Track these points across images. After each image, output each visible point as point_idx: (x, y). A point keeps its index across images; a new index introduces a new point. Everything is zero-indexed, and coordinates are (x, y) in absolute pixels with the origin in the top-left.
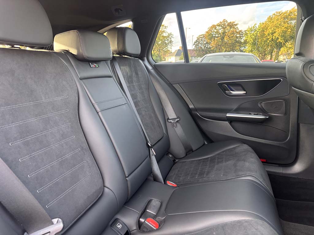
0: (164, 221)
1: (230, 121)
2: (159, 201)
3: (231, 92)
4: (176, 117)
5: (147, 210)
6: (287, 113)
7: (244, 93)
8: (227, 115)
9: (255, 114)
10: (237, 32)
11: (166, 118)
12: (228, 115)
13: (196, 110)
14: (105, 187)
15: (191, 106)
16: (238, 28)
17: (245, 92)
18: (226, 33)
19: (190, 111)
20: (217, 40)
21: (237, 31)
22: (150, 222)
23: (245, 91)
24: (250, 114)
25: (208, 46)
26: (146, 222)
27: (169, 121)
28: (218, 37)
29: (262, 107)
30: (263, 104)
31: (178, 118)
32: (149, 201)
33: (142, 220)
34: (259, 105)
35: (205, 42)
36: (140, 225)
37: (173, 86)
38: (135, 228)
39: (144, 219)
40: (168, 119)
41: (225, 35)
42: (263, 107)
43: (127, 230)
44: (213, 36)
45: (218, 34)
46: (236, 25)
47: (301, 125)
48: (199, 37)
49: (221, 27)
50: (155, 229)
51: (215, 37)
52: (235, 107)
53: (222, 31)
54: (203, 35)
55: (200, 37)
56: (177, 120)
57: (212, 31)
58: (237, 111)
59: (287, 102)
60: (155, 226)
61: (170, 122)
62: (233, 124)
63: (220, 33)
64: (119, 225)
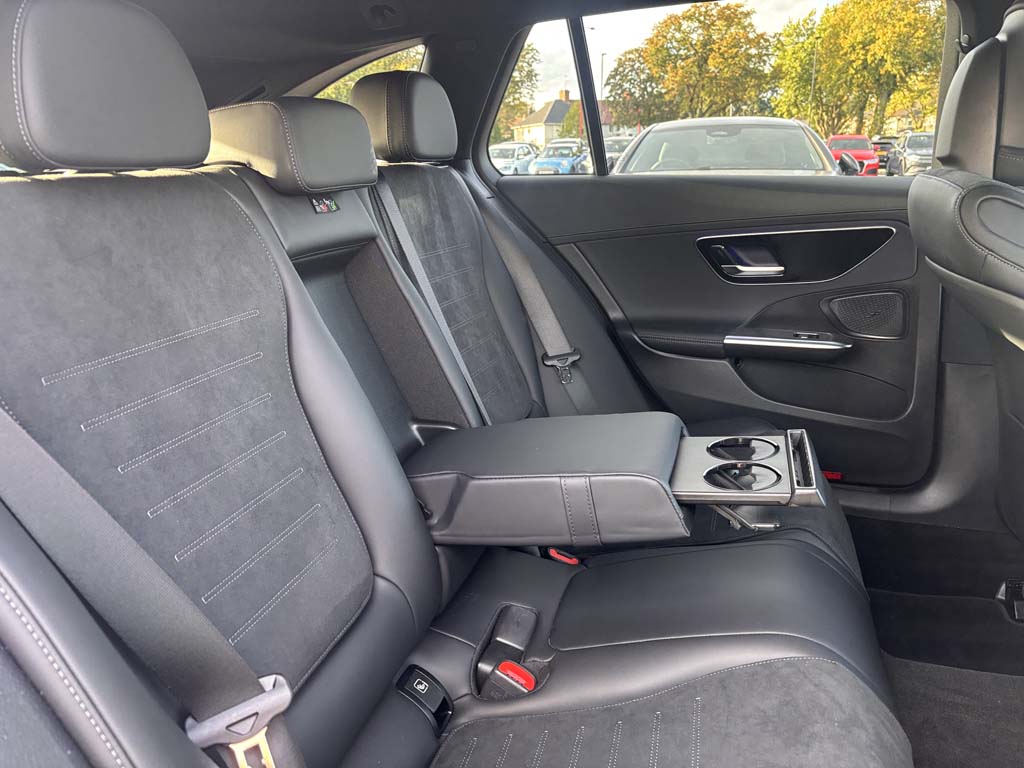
0: (551, 669)
1: (733, 360)
2: (531, 610)
3: (739, 267)
4: (567, 350)
5: (498, 639)
6: (907, 332)
7: (780, 272)
8: (726, 341)
9: (810, 337)
10: (749, 41)
11: (539, 355)
12: (730, 340)
13: (630, 324)
14: (378, 576)
15: (615, 314)
16: (752, 26)
17: (782, 268)
18: (714, 42)
19: (611, 329)
20: (682, 68)
21: (751, 36)
22: (509, 672)
23: (781, 265)
24: (797, 336)
25: (653, 89)
26: (497, 672)
27: (549, 363)
28: (687, 57)
29: (835, 314)
30: (835, 306)
31: (577, 354)
32: (502, 611)
33: (485, 667)
34: (825, 309)
35: (643, 77)
36: (479, 681)
37: (556, 250)
38: (465, 690)
39: (490, 664)
40: (545, 356)
41: (711, 50)
42: (837, 313)
43: (444, 699)
44: (670, 56)
45: (687, 49)
46: (747, 15)
47: (949, 367)
48: (623, 59)
49: (697, 24)
50: (526, 691)
51: (676, 56)
52: (749, 314)
53: (701, 38)
54: (637, 50)
55: (628, 57)
56: (571, 359)
57: (665, 37)
58: (756, 327)
59: (909, 297)
60: (524, 682)
61: (552, 366)
62: (742, 365)
63: (694, 42)
64: (420, 683)
